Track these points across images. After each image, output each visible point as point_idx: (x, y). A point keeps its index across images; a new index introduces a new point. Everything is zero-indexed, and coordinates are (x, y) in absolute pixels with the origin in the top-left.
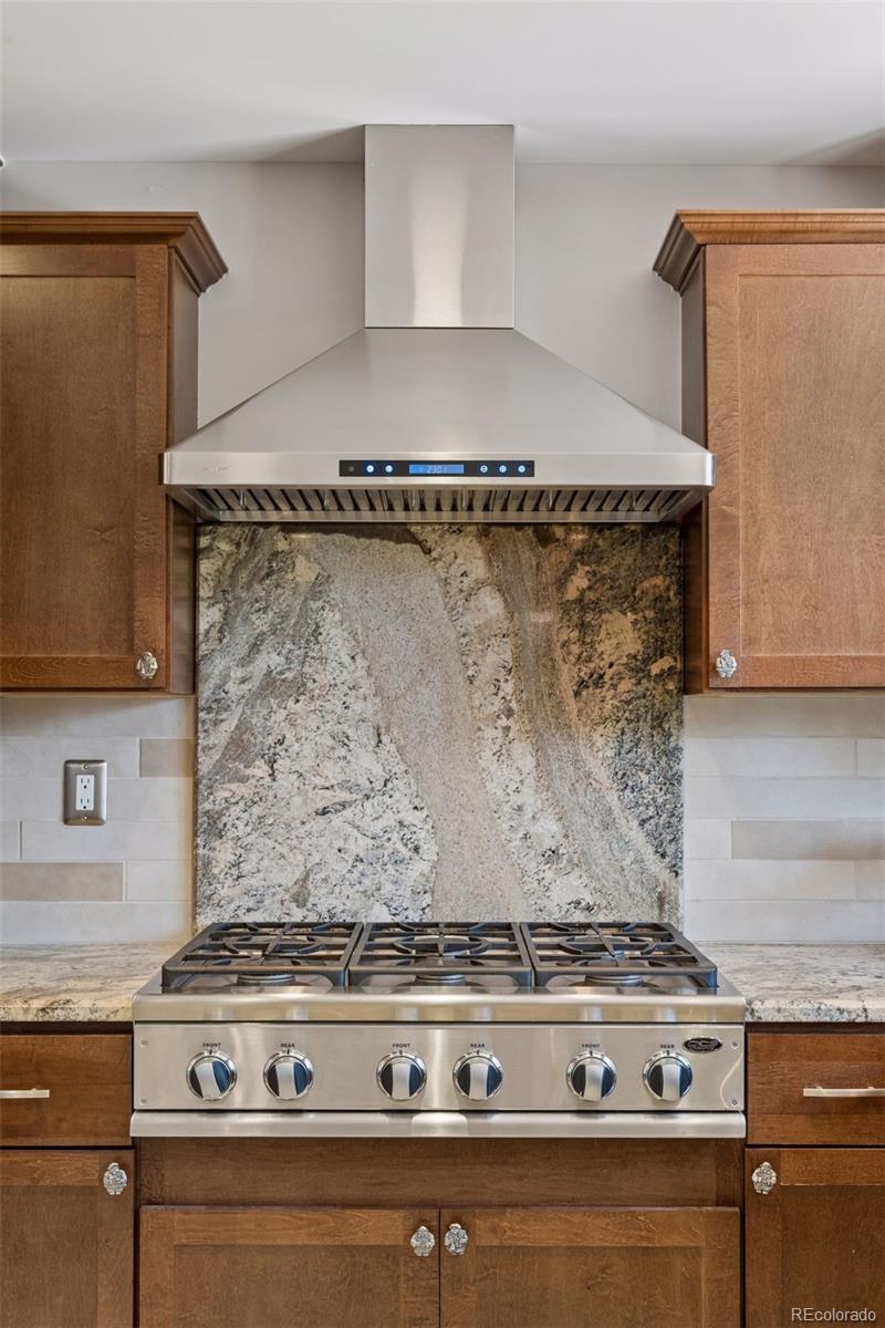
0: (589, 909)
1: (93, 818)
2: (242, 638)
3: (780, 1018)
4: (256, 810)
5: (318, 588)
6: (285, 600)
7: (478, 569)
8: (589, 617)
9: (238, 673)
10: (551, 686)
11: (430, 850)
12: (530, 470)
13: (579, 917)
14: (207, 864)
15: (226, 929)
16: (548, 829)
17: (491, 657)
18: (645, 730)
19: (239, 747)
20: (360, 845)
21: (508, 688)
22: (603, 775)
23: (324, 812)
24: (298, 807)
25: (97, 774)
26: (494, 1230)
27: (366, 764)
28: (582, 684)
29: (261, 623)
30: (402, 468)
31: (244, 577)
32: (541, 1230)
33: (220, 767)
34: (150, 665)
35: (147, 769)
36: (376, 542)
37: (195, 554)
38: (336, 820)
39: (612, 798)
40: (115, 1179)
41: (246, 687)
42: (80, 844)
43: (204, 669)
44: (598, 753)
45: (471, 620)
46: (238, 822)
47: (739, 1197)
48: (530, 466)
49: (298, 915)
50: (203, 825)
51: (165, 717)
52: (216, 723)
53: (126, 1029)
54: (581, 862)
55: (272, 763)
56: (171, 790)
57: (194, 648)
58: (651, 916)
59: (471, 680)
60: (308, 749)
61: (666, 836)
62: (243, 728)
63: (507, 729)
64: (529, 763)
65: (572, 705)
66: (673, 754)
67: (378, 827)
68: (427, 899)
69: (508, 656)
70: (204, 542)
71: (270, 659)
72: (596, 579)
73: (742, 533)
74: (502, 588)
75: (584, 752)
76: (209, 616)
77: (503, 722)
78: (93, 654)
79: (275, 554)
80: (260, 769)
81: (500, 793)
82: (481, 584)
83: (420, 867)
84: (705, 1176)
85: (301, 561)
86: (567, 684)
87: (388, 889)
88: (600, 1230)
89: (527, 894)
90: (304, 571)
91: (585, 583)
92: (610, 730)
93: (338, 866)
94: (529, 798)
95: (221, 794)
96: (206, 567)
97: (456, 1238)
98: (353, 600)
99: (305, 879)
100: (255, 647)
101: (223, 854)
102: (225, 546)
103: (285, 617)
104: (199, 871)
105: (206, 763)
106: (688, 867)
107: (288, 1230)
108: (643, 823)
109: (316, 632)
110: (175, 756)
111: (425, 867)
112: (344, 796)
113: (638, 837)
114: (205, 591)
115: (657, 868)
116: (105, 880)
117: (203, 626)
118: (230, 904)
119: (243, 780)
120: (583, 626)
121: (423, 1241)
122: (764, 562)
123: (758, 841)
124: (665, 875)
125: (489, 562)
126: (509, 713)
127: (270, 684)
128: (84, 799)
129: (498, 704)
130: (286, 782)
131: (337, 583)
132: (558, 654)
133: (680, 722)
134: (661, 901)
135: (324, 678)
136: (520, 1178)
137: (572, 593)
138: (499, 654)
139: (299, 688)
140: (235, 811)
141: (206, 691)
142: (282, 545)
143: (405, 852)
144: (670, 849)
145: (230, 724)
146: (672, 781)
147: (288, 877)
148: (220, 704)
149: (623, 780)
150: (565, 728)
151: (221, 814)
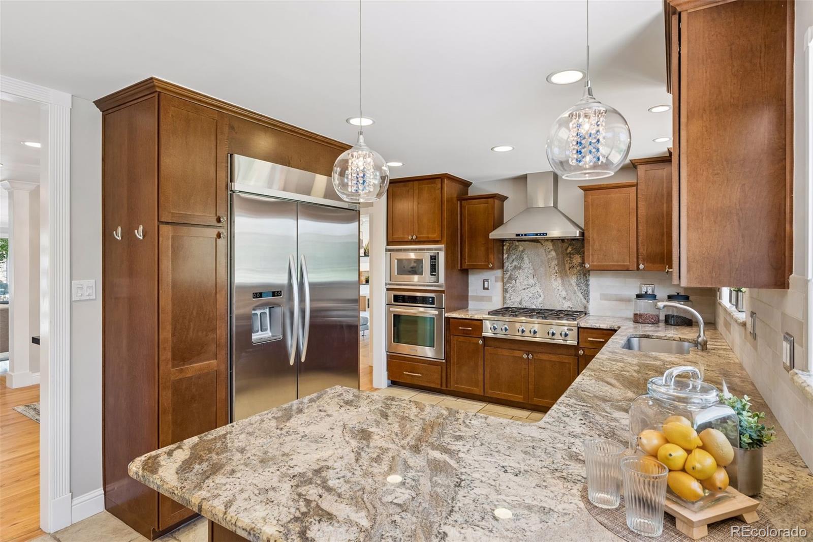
0: (571, 308)
1: (487, 289)
2: (511, 259)
3: (584, 326)
4: (513, 288)
5: (523, 251)
6: (518, 253)
7: (551, 247)
8: (571, 256)
9: (510, 266)
10: (564, 268)
11: (542, 296)
12: (546, 235)
13: (569, 309)
14: (505, 297)
15: (508, 308)
16: (564, 293)
17: (553, 263)
18: (582, 276)
19: (510, 278)
20: (530, 295)
21: (556, 268)
22: (574, 284)
23: (524, 289)
24: (520, 288)
25: (488, 282)
26: (537, 356)
27: (531, 281)
28: (570, 268)
29: (514, 257)
30: (525, 235)
31: (511, 249)
32: (544, 357)
33: (507, 281)
34: (491, 265)
35: (496, 281)
36: (533, 243)
37: (503, 246)
38: (526, 291)
39: (576, 288)
40: (481, 342)
41: (511, 268)
42: (485, 293)
43: (505, 265)
44: (573, 280)
45: (550, 256)
46: (510, 290)
47: (577, 355)
48: (546, 234)
49: (520, 306)
50: (505, 291)
51: (499, 273)
52: (507, 274)
53: (482, 320)
54: (570, 300)
55: (515, 281)
56: (500, 284)
57: (503, 261)
58: (583, 310)
59: (550, 267)
60: (522, 279)
61: (586, 295)
62: (511, 274)
63: (556, 276)
64: (560, 282)
65: (568, 272)
66: (587, 281)
67: (533, 292)
68: (542, 305)
69: (556, 263)
70: (504, 244)
71: (515, 263)
72: (573, 249)
73: (591, 242)
74: (555, 251)
75: (571, 280)
76: (505, 256)
77: (555, 274)
78: (483, 264)
79: (516, 245)
80: (514, 281)
81: (555, 287)
82: (552, 250)
83: (540, 299)
84: (573, 352)
85: (520, 246)
86: (567, 268)
87: (535, 303)
88: (554, 358)
89: (560, 305)
90: (521, 248)
91: (571, 250)
92: (576, 276)
93: (527, 298)
94: (560, 288)
95: (507, 286)
96: (505, 248)
97: (530, 356)
98: (529, 253)
99: (521, 300)
100: (513, 261)
101: (508, 295)
102: (508, 244)
103: (518, 256)
104: (504, 298)
105: (505, 280)
106: (591, 301)
107: (506, 353)
108: (582, 293)
109: (523, 259)
110: (500, 279)
111: (542, 299)
112: (528, 286)
113: (581, 296)
114: (505, 252)
115: (584, 301)
116: (489, 299)
117: (504, 258)
118: (509, 304)
119: (511, 283)
120: (570, 257)
121: (525, 356)
122: (595, 247)
123: (605, 297)
124: (586, 303)
125: (553, 246)
126: (557, 273)
127: (515, 267)
128: (486, 286)
129: (554, 271)
130: (518, 284)
131: (526, 250)
132: (566, 262)
133: (589, 275)
134: (585, 307)
135: (524, 266)
136: (542, 349)
137: (568, 251)
138: (555, 262)
139: (520, 268)
140: (510, 288)
141: (505, 268)
142: (517, 244)
143: (538, 297)
144: (587, 298)
145: (509, 274)
146: (587, 285)
147: (518, 300)
148: (507, 271)
149: (578, 285)
150: (567, 276)
151: (507, 289)
